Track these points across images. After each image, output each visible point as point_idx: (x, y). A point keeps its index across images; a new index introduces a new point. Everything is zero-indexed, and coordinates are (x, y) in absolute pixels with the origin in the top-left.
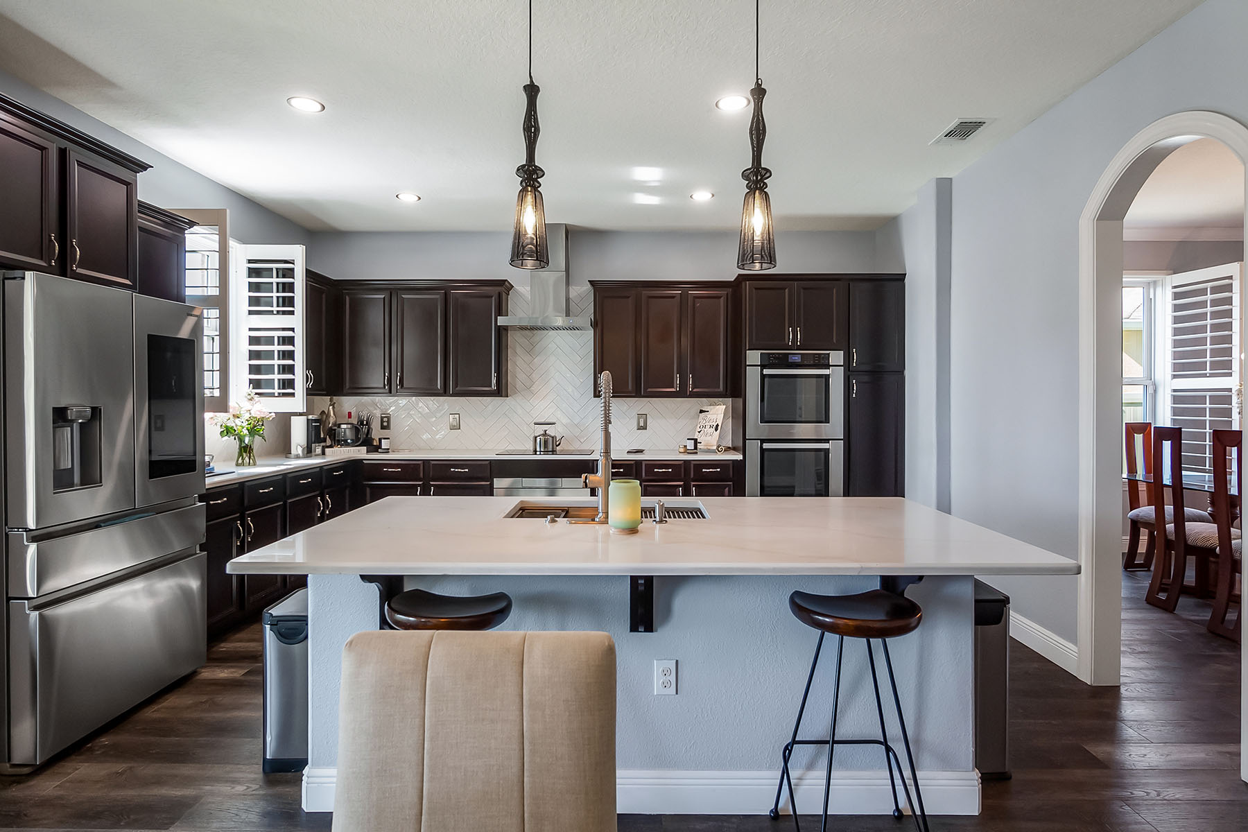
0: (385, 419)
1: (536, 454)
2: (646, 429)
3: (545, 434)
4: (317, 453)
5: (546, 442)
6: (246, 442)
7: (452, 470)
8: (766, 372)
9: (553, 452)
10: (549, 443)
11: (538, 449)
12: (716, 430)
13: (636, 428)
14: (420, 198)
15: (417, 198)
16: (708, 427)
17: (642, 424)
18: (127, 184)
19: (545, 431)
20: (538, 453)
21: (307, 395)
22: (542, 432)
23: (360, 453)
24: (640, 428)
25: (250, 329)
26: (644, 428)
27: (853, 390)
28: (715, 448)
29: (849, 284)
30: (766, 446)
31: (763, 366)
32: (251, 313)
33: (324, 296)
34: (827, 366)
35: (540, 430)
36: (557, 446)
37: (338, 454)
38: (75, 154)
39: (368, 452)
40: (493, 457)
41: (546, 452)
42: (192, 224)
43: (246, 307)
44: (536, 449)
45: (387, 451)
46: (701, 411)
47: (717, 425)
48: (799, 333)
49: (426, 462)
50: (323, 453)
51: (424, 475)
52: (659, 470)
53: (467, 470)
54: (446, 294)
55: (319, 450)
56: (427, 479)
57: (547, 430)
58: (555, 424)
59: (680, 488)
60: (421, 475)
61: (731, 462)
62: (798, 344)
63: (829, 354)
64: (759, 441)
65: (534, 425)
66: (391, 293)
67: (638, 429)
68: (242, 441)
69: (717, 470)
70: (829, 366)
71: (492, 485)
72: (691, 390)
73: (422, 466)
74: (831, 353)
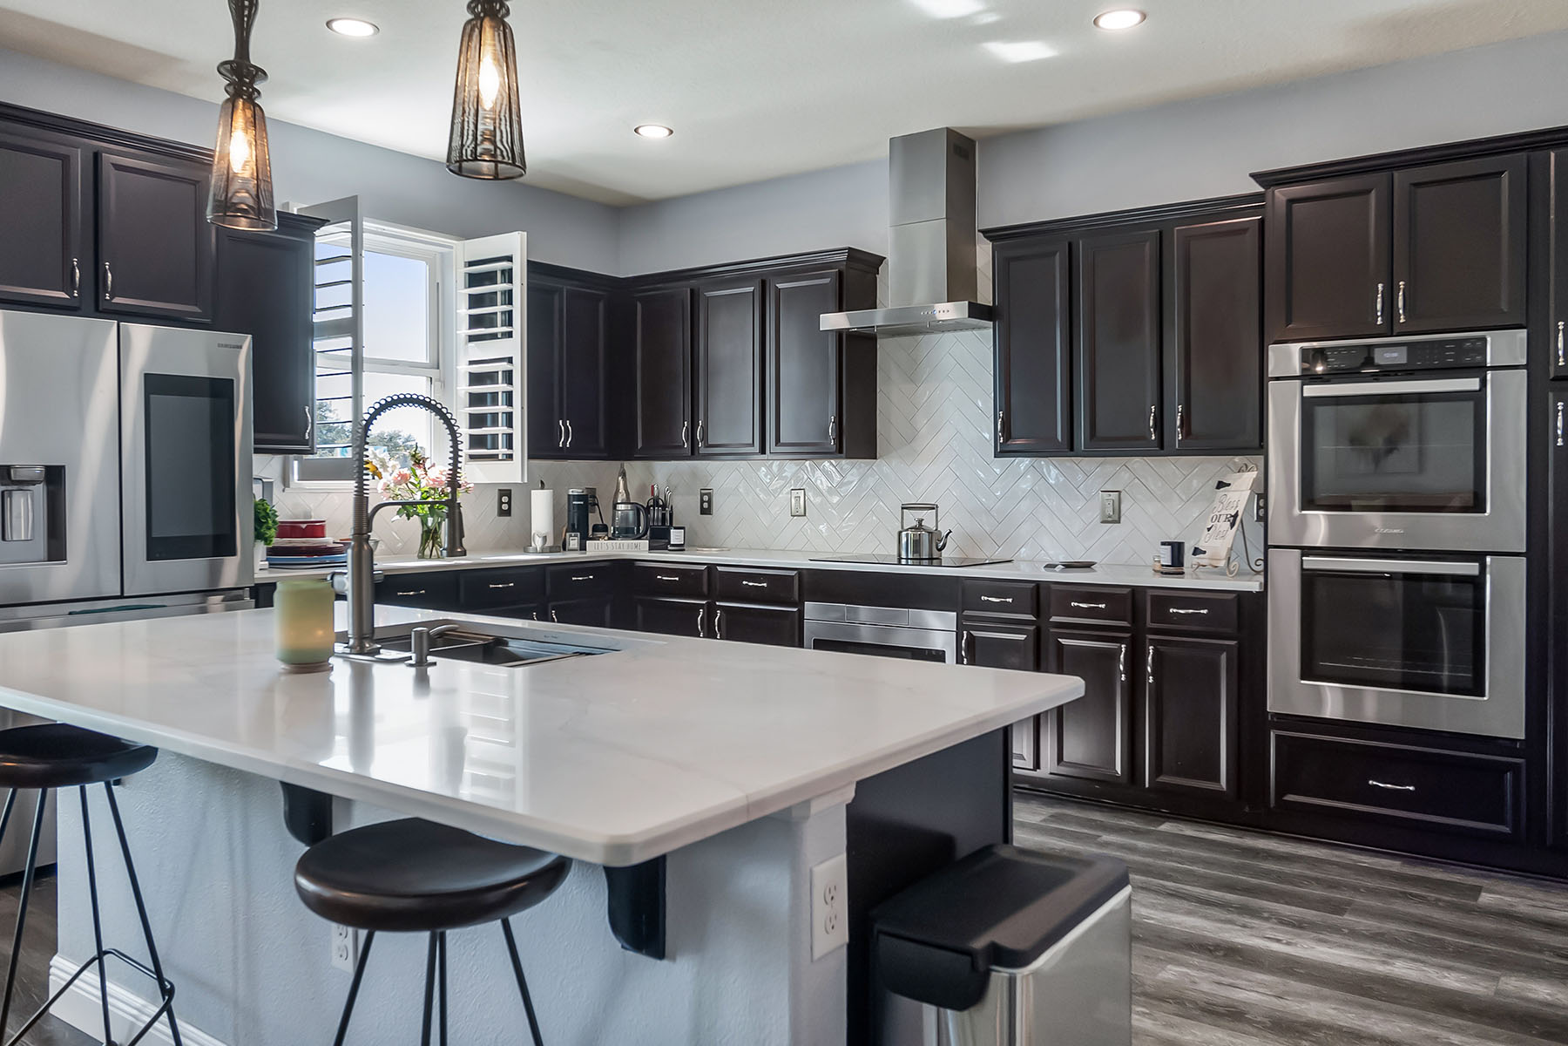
0: (706, 498)
1: (900, 563)
2: (1117, 522)
3: (920, 526)
4: (571, 547)
5: (917, 544)
6: (430, 524)
7: (744, 583)
8: (1311, 391)
9: (931, 560)
10: (925, 543)
11: (904, 556)
12: (1232, 525)
13: (1098, 519)
14: (671, 132)
15: (667, 132)
16: (1220, 519)
17: (1112, 512)
18: (195, 183)
20: (903, 562)
21: (529, 458)
22: (915, 523)
23: (637, 549)
24: (1108, 520)
25: (471, 363)
28: (1224, 564)
30: (1312, 563)
31: (1310, 378)
32: (472, 339)
33: (601, 305)
34: (1480, 370)
35: (911, 518)
36: (940, 550)
37: (601, 549)
38: (113, 157)
39: (651, 548)
40: (805, 563)
41: (919, 561)
42: (323, 222)
43: (464, 331)
44: (899, 555)
45: (680, 548)
46: (1221, 485)
47: (1236, 516)
48: (1401, 293)
49: (711, 567)
50: (583, 548)
51: (709, 590)
52: (1081, 605)
53: (765, 585)
54: (763, 283)
55: (574, 542)
56: (712, 595)
57: (923, 520)
58: (937, 507)
59: (1123, 646)
60: (705, 589)
61: (1234, 595)
62: (1401, 321)
63: (1484, 340)
64: (1298, 551)
65: (903, 508)
66: (692, 291)
67: (1102, 522)
68: (424, 523)
69: (1202, 611)
70: (1484, 369)
71: (801, 613)
72: (1180, 438)
73: (706, 574)
74: (1490, 337)
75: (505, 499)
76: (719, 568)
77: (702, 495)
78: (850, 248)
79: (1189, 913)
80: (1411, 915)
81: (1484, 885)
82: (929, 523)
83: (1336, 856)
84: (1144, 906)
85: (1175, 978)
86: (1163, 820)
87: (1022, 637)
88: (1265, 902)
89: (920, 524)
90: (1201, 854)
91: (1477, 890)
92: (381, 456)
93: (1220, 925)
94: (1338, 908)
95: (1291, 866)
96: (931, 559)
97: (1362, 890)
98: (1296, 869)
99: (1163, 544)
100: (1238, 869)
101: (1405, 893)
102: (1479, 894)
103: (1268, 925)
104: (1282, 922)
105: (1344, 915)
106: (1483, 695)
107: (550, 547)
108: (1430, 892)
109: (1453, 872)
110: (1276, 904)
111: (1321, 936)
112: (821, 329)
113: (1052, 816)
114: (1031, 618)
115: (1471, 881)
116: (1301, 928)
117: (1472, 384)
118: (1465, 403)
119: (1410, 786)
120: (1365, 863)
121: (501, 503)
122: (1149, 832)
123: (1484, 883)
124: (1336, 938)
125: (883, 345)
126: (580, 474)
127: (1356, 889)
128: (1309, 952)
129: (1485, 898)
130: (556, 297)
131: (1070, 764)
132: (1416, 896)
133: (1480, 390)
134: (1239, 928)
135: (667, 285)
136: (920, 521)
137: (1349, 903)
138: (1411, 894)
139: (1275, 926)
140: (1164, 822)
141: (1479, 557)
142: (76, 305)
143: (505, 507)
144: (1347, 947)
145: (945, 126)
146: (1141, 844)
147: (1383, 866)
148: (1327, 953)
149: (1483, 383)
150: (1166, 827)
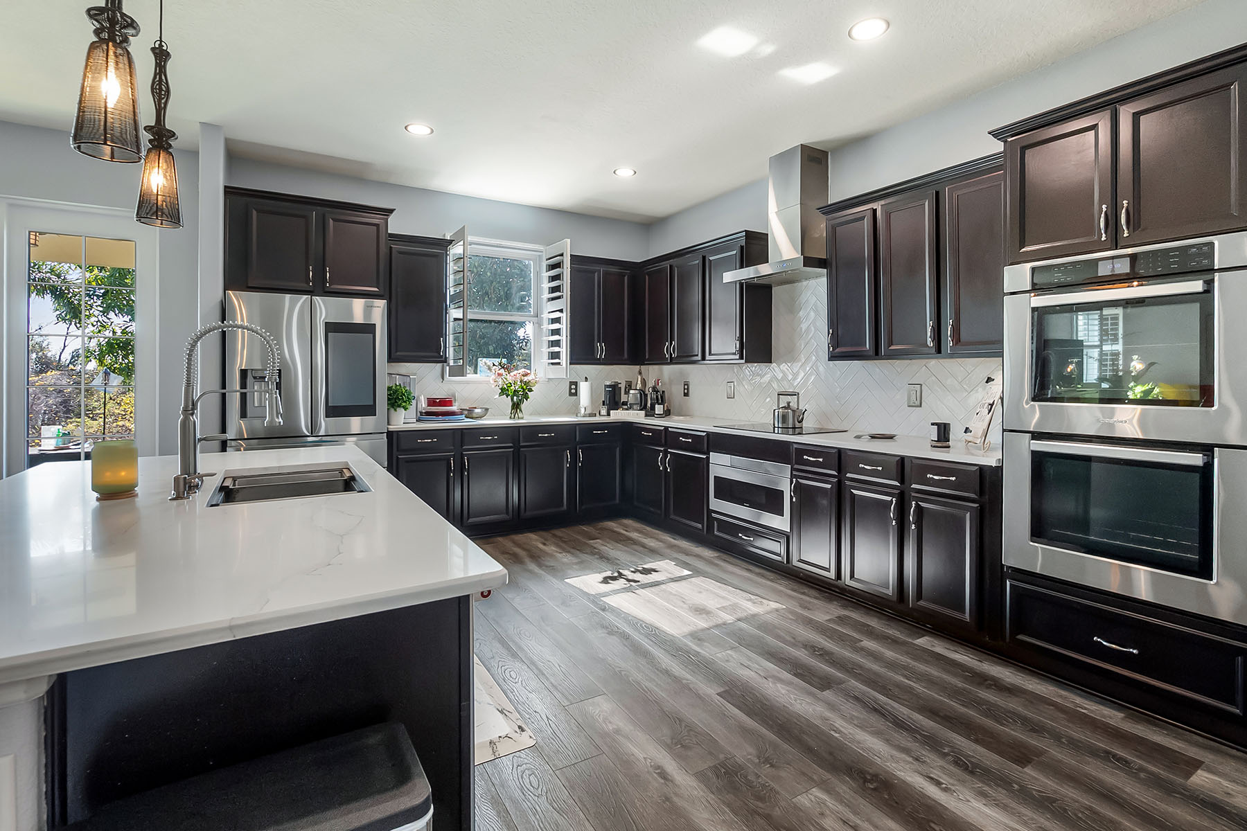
0: (686, 387)
1: (774, 432)
2: (921, 406)
3: (788, 407)
4: (602, 414)
5: (784, 418)
7: (680, 438)
10: (791, 418)
11: (776, 426)
12: (990, 411)
13: (905, 404)
14: (635, 172)
15: (633, 172)
16: (986, 406)
17: (915, 399)
20: (776, 431)
21: (570, 364)
22: (786, 405)
23: (638, 416)
24: (912, 404)
25: (549, 313)
26: (918, 404)
31: (1039, 291)
32: (550, 299)
33: (626, 278)
35: (784, 401)
36: (800, 422)
37: (618, 415)
38: (330, 214)
39: (644, 416)
40: (711, 429)
41: (785, 429)
43: (546, 295)
44: (774, 425)
45: (657, 416)
46: (988, 379)
47: (992, 404)
48: (1124, 211)
49: (666, 428)
50: (609, 414)
51: (666, 442)
52: (865, 467)
53: (690, 440)
54: (704, 258)
55: (604, 412)
56: (667, 445)
57: (790, 402)
58: (798, 394)
59: (894, 499)
60: (663, 441)
61: (977, 467)
62: (1125, 236)
63: (1211, 244)
64: (1029, 435)
65: (778, 394)
66: (670, 266)
67: (909, 406)
68: (512, 400)
69: (951, 478)
70: (1213, 272)
71: (708, 458)
72: (951, 345)
73: (664, 432)
74: (1216, 240)
75: (573, 387)
76: (670, 429)
77: (685, 385)
78: (746, 231)
79: (877, 733)
80: (1099, 782)
81: (1207, 761)
82: (794, 405)
83: (1061, 696)
84: (843, 717)
85: (808, 805)
86: (923, 632)
87: (829, 486)
88: (955, 735)
89: (789, 405)
90: (933, 672)
91: (1196, 765)
92: (488, 364)
93: (894, 753)
94: (1023, 756)
95: (1009, 699)
96: (794, 428)
97: (1064, 740)
98: (1013, 704)
99: (933, 424)
100: (955, 693)
101: (1108, 752)
102: (1197, 770)
103: (940, 762)
104: (957, 763)
105: (1025, 766)
106: (1212, 580)
107: (590, 414)
108: (1138, 757)
109: (1178, 737)
110: (963, 739)
111: (986, 788)
112: (724, 282)
113: (839, 617)
114: (834, 473)
115: (1193, 752)
116: (972, 773)
117: (1197, 286)
118: (1194, 304)
119: (1134, 649)
120: (1086, 709)
121: (570, 389)
122: (904, 643)
123: (1207, 757)
124: (1001, 794)
125: (776, 291)
126: (620, 373)
127: (1057, 737)
128: (961, 805)
129: (1201, 779)
130: (596, 274)
131: (858, 580)
132: (1120, 759)
133: (1206, 292)
134: (910, 759)
135: (660, 264)
136: (788, 403)
137: (1040, 753)
138: (1114, 756)
139: (947, 766)
140: (923, 636)
141: (1207, 449)
142: (311, 289)
143: (573, 391)
144: (1005, 808)
145: (800, 144)
146: (889, 654)
147: (1104, 716)
148: (980, 812)
149: (1209, 283)
150: (924, 641)
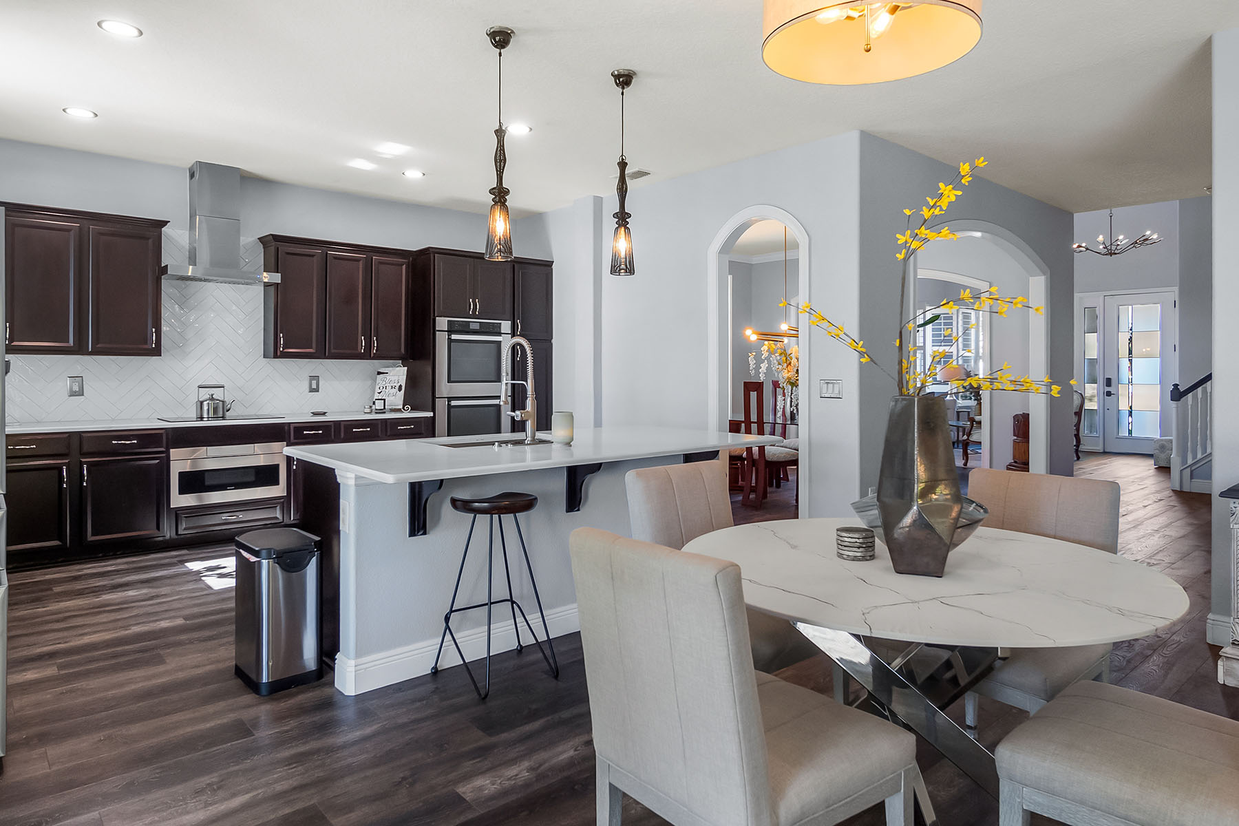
2: (318, 391)
3: (212, 399)
7: (114, 442)
8: (454, 337)
9: (223, 418)
10: (220, 409)
11: (206, 415)
12: (400, 390)
13: (308, 390)
16: (389, 388)
17: (314, 386)
19: (212, 395)
20: (206, 419)
22: (208, 397)
24: (312, 390)
26: (317, 390)
27: (518, 354)
28: (401, 407)
29: (514, 265)
30: (453, 403)
31: (450, 332)
34: (499, 334)
35: (205, 394)
36: (228, 411)
41: (217, 418)
44: (202, 415)
46: (379, 373)
47: (400, 386)
49: (76, 434)
53: (134, 442)
58: (221, 386)
62: (477, 313)
63: (500, 324)
64: (447, 399)
65: (198, 388)
67: (309, 392)
71: (168, 456)
72: (375, 352)
76: (84, 434)
82: (219, 396)
